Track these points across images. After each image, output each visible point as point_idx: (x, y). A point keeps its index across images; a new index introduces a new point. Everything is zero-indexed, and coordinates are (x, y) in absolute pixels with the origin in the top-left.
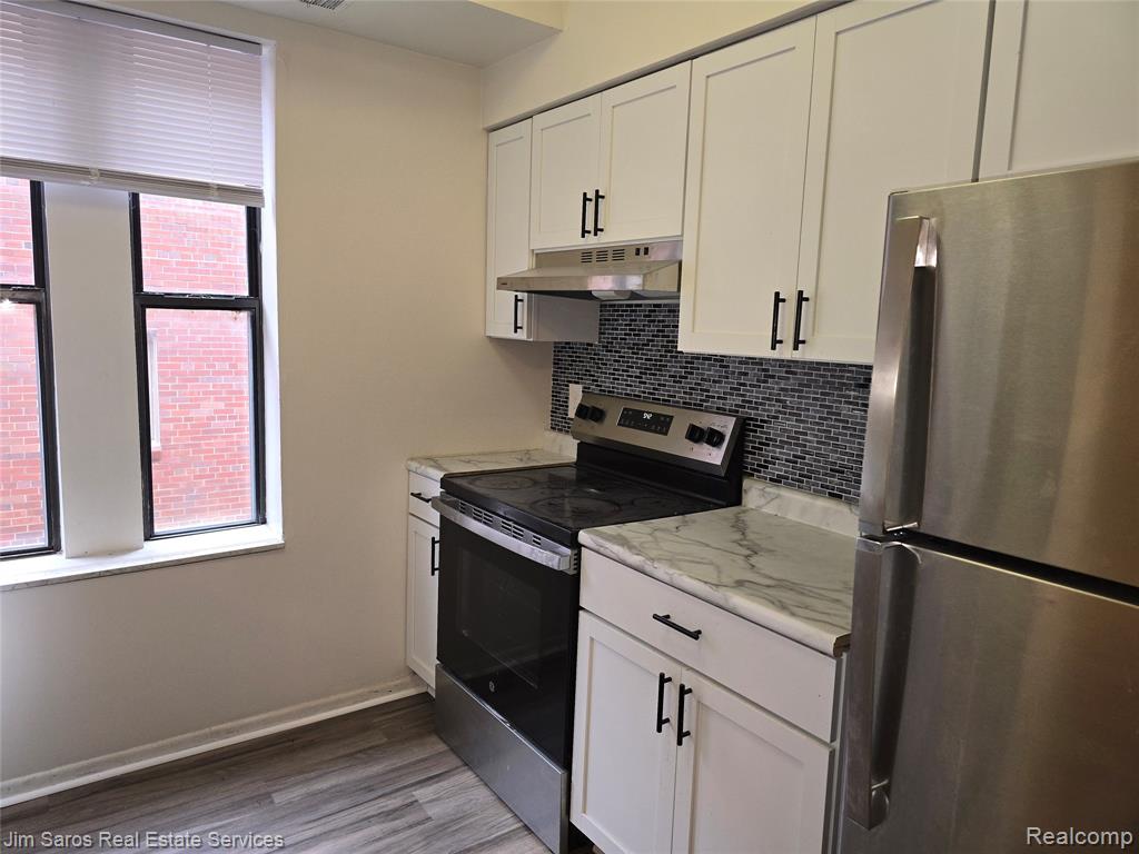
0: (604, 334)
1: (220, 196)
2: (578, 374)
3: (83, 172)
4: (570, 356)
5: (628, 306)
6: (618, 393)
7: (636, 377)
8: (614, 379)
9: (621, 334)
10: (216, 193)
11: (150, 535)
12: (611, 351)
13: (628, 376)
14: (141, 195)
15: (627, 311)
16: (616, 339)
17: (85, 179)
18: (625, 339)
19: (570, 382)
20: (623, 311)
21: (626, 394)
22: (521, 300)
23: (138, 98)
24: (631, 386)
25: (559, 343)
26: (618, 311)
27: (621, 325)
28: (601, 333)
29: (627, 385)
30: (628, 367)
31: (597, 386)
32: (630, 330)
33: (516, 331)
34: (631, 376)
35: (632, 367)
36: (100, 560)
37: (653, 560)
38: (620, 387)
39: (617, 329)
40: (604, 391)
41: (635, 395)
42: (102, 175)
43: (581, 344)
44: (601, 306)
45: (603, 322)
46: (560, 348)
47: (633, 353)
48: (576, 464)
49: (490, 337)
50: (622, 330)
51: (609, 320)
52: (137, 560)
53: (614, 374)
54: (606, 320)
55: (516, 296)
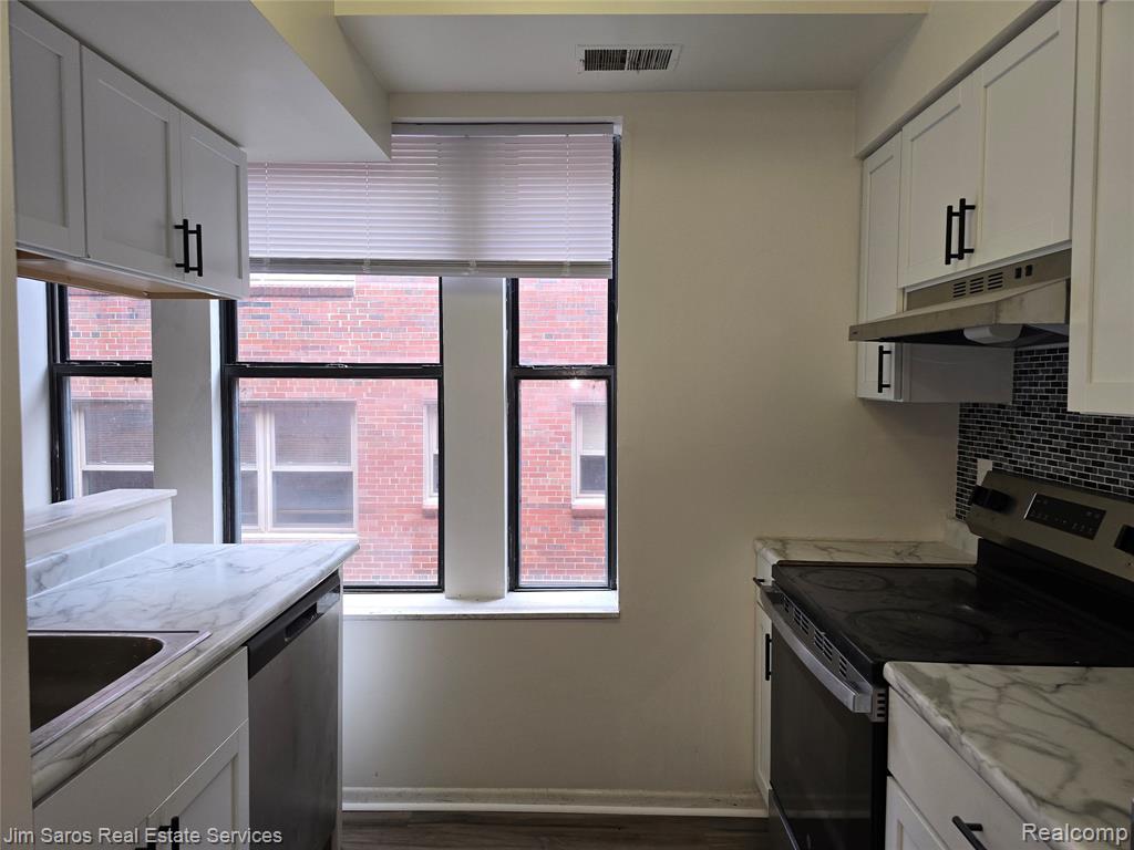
0: (1020, 391)
1: (572, 272)
2: (988, 446)
3: (465, 264)
4: (978, 422)
5: (1050, 351)
6: (1038, 473)
7: (1062, 451)
8: (1032, 453)
9: (1041, 391)
10: (568, 270)
11: (515, 586)
12: (1028, 415)
13: (1051, 449)
14: (521, 280)
15: (1049, 358)
16: (1035, 397)
17: (466, 271)
18: (1047, 398)
19: (979, 456)
20: (1043, 359)
21: (1049, 476)
22: (889, 352)
23: (522, 194)
24: (1054, 463)
25: (968, 404)
26: (1037, 359)
27: (1041, 378)
28: (1016, 391)
29: (1050, 463)
30: (1050, 436)
31: (1011, 462)
32: (1053, 385)
33: (880, 391)
34: (1055, 450)
35: (1056, 437)
36: (468, 604)
37: (962, 730)
38: (1041, 466)
39: (1036, 385)
40: (1020, 470)
41: (1061, 478)
42: (478, 266)
43: (992, 405)
44: (1016, 354)
45: (1019, 374)
46: (970, 411)
47: (1057, 417)
48: (975, 566)
49: (863, 399)
50: (1042, 385)
51: (1026, 372)
52: (498, 608)
53: (1032, 447)
54: (1022, 372)
55: (881, 348)
